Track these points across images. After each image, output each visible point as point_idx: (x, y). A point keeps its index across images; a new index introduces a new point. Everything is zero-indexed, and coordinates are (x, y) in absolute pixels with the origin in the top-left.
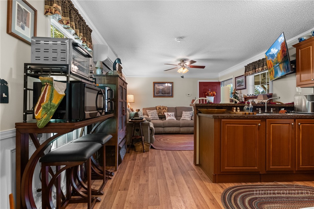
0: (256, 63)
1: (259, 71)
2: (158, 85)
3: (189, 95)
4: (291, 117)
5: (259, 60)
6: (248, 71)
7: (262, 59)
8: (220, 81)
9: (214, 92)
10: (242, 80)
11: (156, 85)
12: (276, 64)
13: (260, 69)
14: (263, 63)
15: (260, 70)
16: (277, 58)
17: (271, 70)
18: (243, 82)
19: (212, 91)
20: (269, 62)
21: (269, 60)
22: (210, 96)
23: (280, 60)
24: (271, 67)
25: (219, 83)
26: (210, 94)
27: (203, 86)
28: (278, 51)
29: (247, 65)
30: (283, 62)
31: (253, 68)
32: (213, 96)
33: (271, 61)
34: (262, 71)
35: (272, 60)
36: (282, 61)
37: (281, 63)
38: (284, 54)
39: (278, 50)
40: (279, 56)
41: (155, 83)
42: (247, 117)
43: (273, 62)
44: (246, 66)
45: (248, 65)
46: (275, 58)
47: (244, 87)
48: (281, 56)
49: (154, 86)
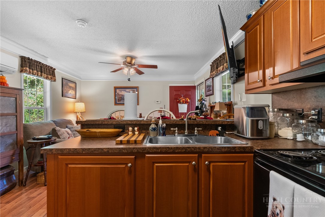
2: (120, 90)
3: (157, 103)
4: (193, 149)
6: (213, 72)
7: (223, 54)
8: (196, 85)
9: (187, 99)
10: (210, 83)
11: (118, 91)
13: (221, 68)
18: (211, 86)
19: (185, 97)
22: (182, 103)
25: (194, 87)
26: (182, 101)
27: (175, 91)
29: (212, 63)
32: (186, 103)
41: (116, 88)
42: (108, 151)
44: (211, 65)
47: (211, 92)
49: (115, 92)
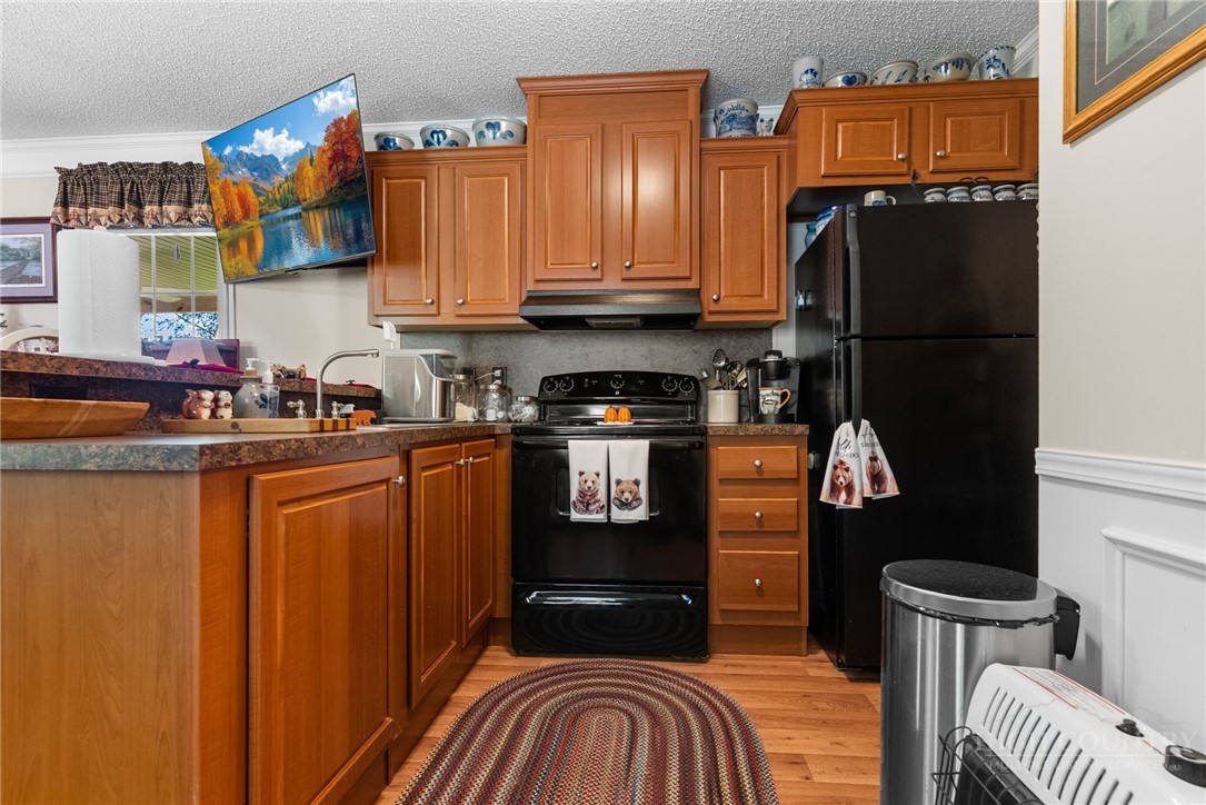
0: (146, 172)
1: (166, 221)
5: (165, 165)
6: (85, 205)
10: (31, 244)
12: (285, 207)
13: (172, 210)
14: (189, 188)
15: (172, 216)
16: (295, 178)
17: (242, 229)
18: (37, 258)
20: (234, 190)
21: (230, 178)
23: (311, 192)
24: (246, 215)
28: (302, 152)
29: (75, 167)
30: (331, 206)
31: (122, 194)
33: (250, 191)
34: (182, 223)
35: (255, 187)
36: (323, 200)
37: (317, 207)
38: (346, 169)
39: (308, 144)
40: (309, 172)
43: (259, 195)
44: (65, 174)
45: (91, 169)
46: (278, 179)
47: (43, 288)
48: (323, 177)
